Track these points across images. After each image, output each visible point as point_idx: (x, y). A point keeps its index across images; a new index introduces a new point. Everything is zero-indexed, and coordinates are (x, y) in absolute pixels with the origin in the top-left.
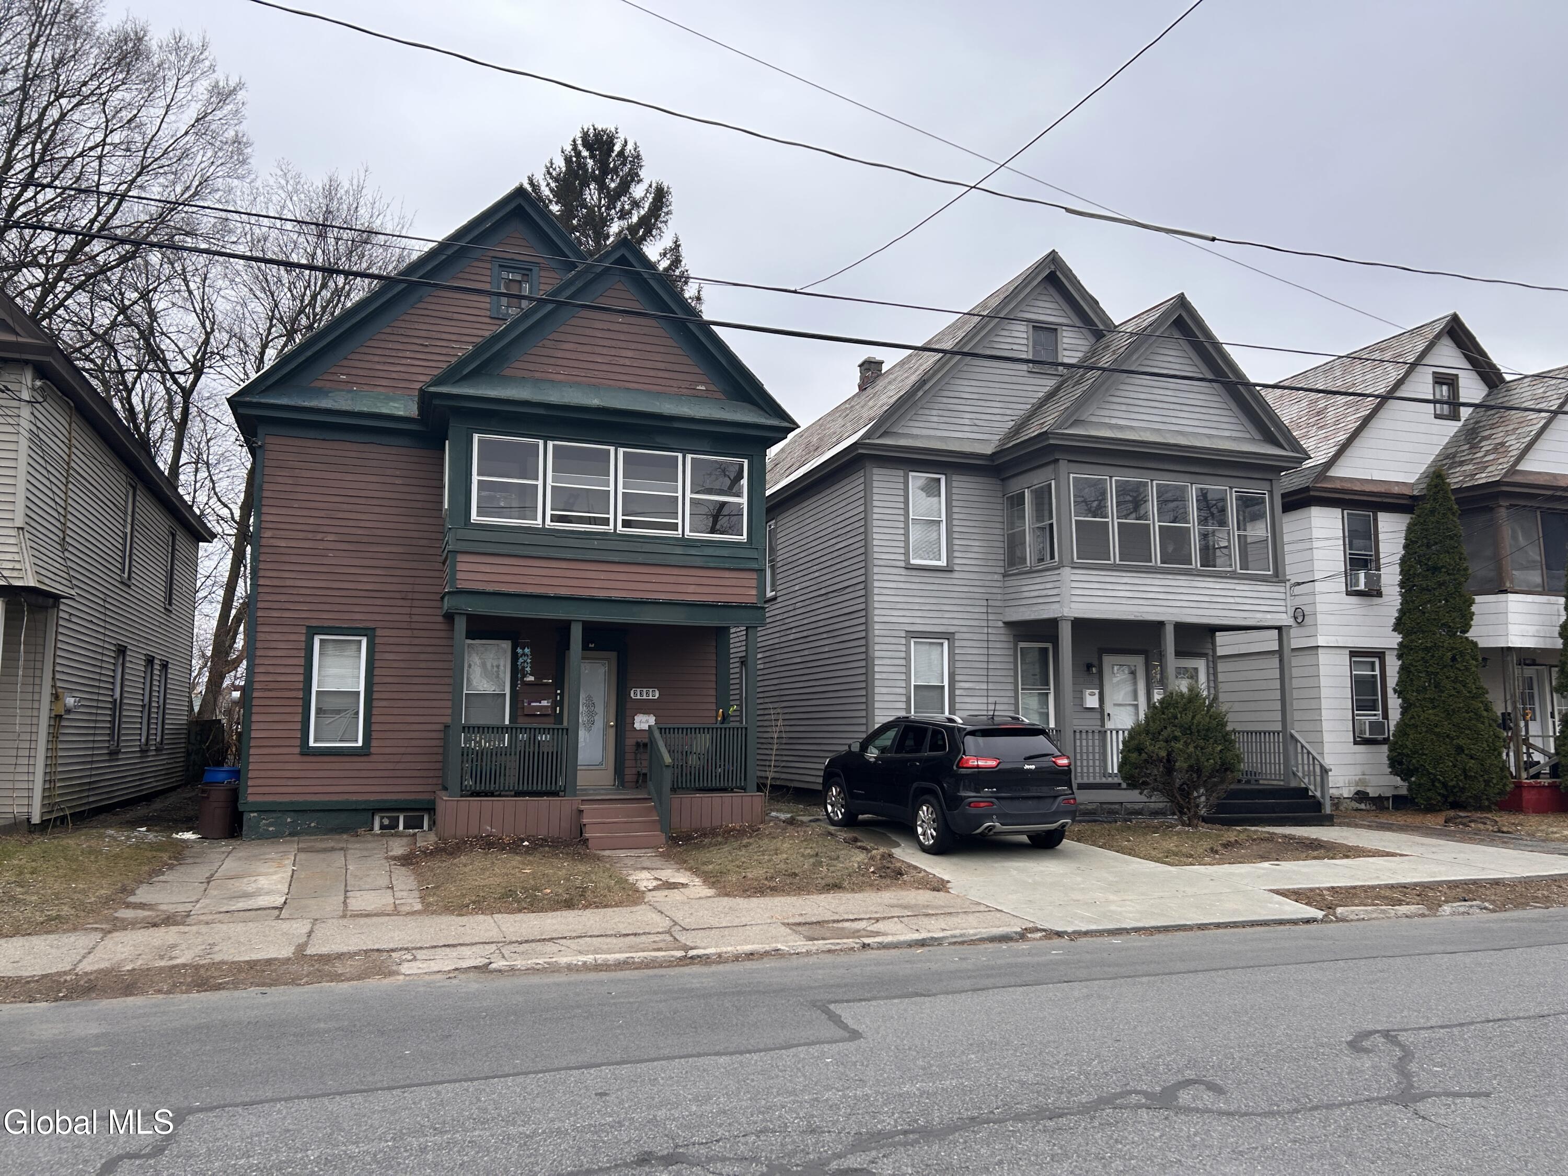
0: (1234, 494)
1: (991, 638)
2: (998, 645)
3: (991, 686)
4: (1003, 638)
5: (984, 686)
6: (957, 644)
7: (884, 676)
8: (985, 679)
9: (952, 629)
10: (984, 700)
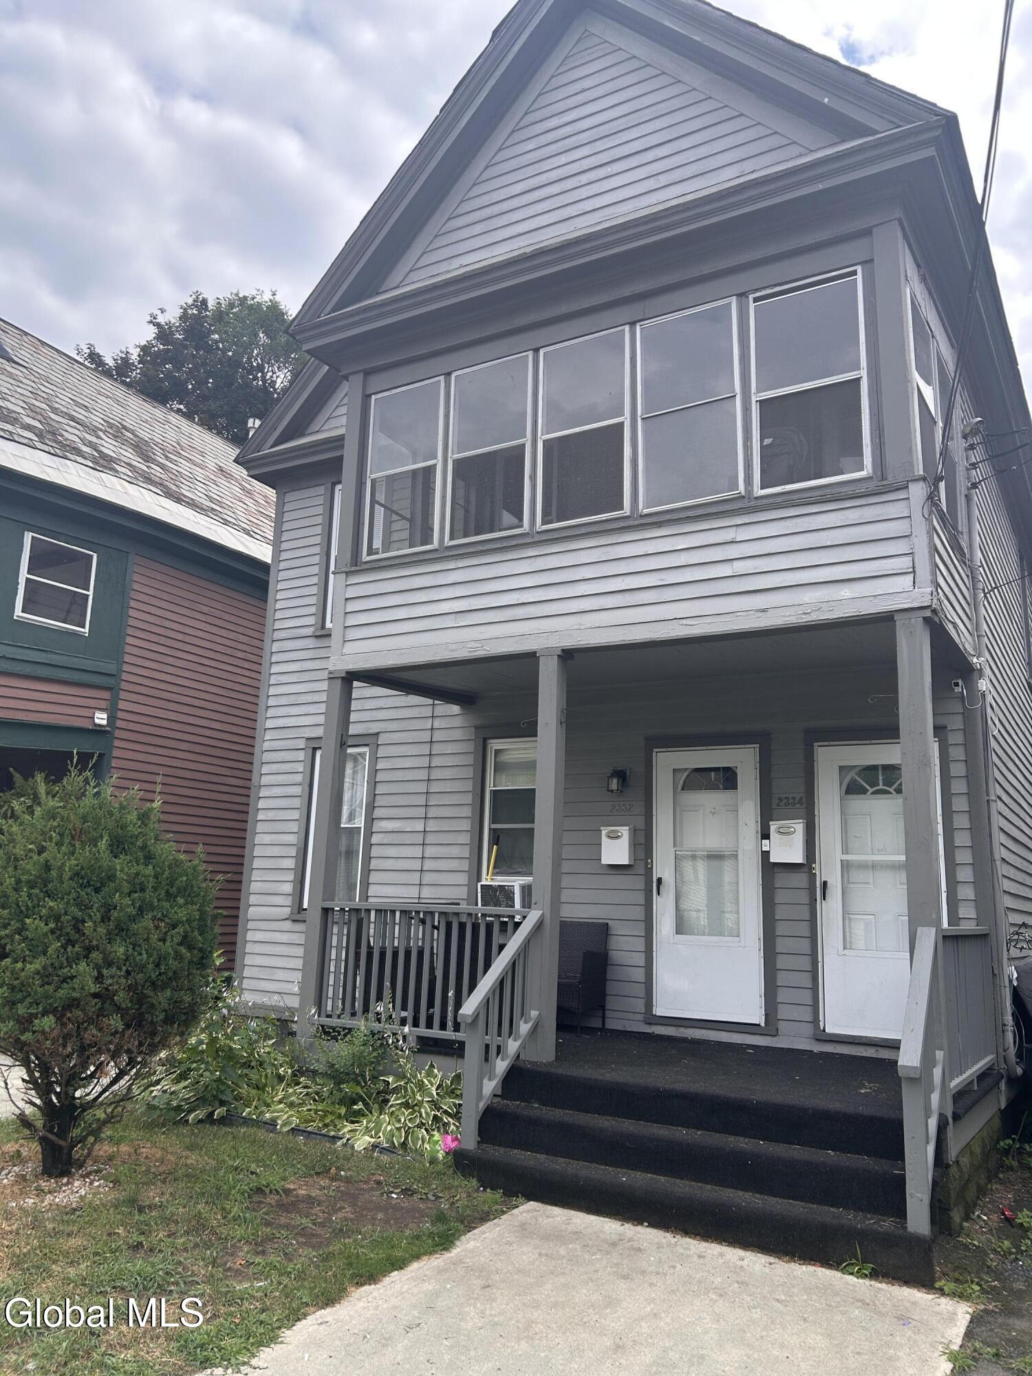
0: (752, 305)
1: (438, 736)
2: (449, 748)
3: (432, 825)
4: (458, 734)
5: (419, 826)
6: (382, 752)
7: (271, 815)
8: (421, 812)
9: (374, 728)
10: (417, 851)
